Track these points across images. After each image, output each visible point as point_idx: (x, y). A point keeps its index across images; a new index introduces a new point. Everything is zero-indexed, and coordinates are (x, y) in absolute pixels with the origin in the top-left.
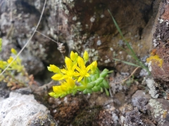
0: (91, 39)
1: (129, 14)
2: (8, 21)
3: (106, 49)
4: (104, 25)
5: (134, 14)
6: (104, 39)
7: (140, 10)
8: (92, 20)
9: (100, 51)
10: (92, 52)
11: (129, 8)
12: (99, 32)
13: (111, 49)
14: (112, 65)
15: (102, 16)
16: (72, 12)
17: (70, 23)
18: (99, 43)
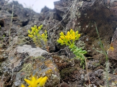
0: (84, 37)
1: (107, 28)
2: (46, 23)
3: (90, 44)
4: (92, 31)
5: (109, 29)
6: (90, 39)
7: (113, 27)
8: (87, 26)
9: (87, 44)
10: (82, 43)
11: (107, 25)
12: (89, 34)
13: (93, 45)
14: (91, 54)
15: (92, 26)
16: (78, 20)
17: (76, 26)
18: (87, 40)
